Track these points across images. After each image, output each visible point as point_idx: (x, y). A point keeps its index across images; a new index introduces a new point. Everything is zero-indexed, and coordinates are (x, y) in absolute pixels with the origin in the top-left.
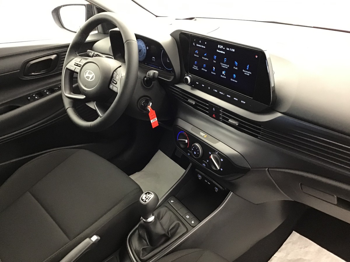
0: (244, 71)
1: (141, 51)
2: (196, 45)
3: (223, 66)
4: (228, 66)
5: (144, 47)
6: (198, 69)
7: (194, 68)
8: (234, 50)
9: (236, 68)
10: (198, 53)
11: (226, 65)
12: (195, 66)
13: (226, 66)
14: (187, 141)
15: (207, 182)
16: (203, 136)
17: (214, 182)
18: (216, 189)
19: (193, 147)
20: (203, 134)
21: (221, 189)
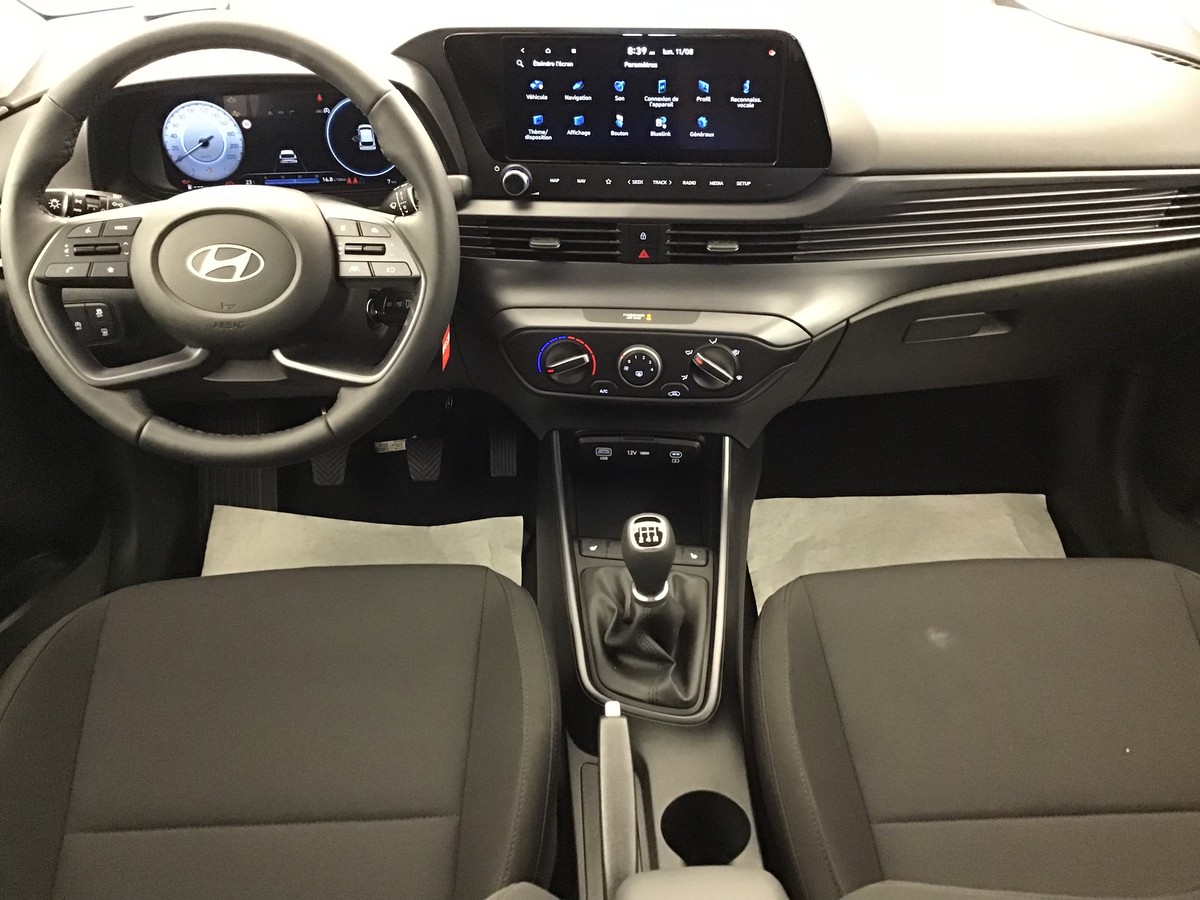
0: (733, 99)
1: (211, 142)
2: (528, 63)
3: (655, 105)
4: (676, 99)
6: (550, 138)
7: (533, 138)
8: (690, 52)
9: (708, 99)
10: (541, 87)
11: (669, 99)
12: (535, 132)
13: (668, 102)
14: (586, 357)
15: (638, 453)
16: (643, 320)
17: (661, 441)
18: (676, 455)
19: (629, 361)
20: (638, 316)
21: (693, 447)
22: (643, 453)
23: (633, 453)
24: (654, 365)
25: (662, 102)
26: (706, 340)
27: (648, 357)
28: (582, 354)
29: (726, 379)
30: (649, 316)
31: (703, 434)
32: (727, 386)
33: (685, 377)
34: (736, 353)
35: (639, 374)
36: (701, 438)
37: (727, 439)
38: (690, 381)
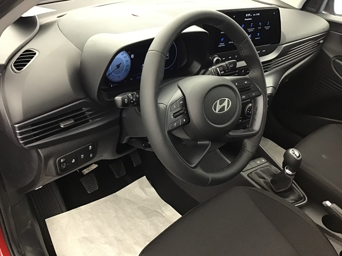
0: (265, 27)
3: (249, 31)
4: (254, 29)
5: (125, 57)
6: (224, 45)
7: (221, 46)
8: (259, 14)
9: (260, 28)
12: (221, 44)
25: (251, 30)
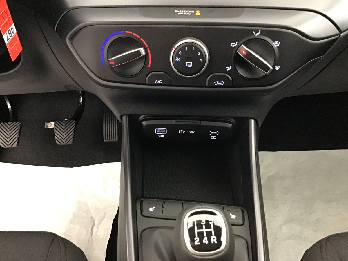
14: (142, 51)
15: (186, 132)
16: (193, 15)
17: (203, 123)
18: (214, 134)
19: (180, 53)
20: (189, 12)
21: (227, 128)
22: (190, 132)
23: (182, 132)
24: (203, 56)
26: (250, 32)
27: (198, 49)
28: (139, 47)
29: (266, 68)
30: (198, 12)
31: (234, 118)
32: (266, 76)
33: (229, 68)
34: (276, 44)
35: (189, 65)
36: (233, 121)
37: (253, 121)
38: (233, 72)
